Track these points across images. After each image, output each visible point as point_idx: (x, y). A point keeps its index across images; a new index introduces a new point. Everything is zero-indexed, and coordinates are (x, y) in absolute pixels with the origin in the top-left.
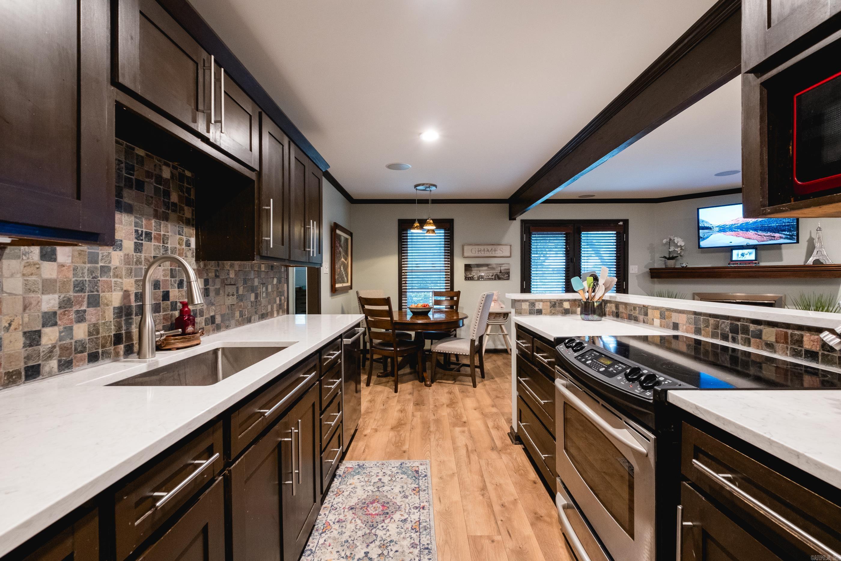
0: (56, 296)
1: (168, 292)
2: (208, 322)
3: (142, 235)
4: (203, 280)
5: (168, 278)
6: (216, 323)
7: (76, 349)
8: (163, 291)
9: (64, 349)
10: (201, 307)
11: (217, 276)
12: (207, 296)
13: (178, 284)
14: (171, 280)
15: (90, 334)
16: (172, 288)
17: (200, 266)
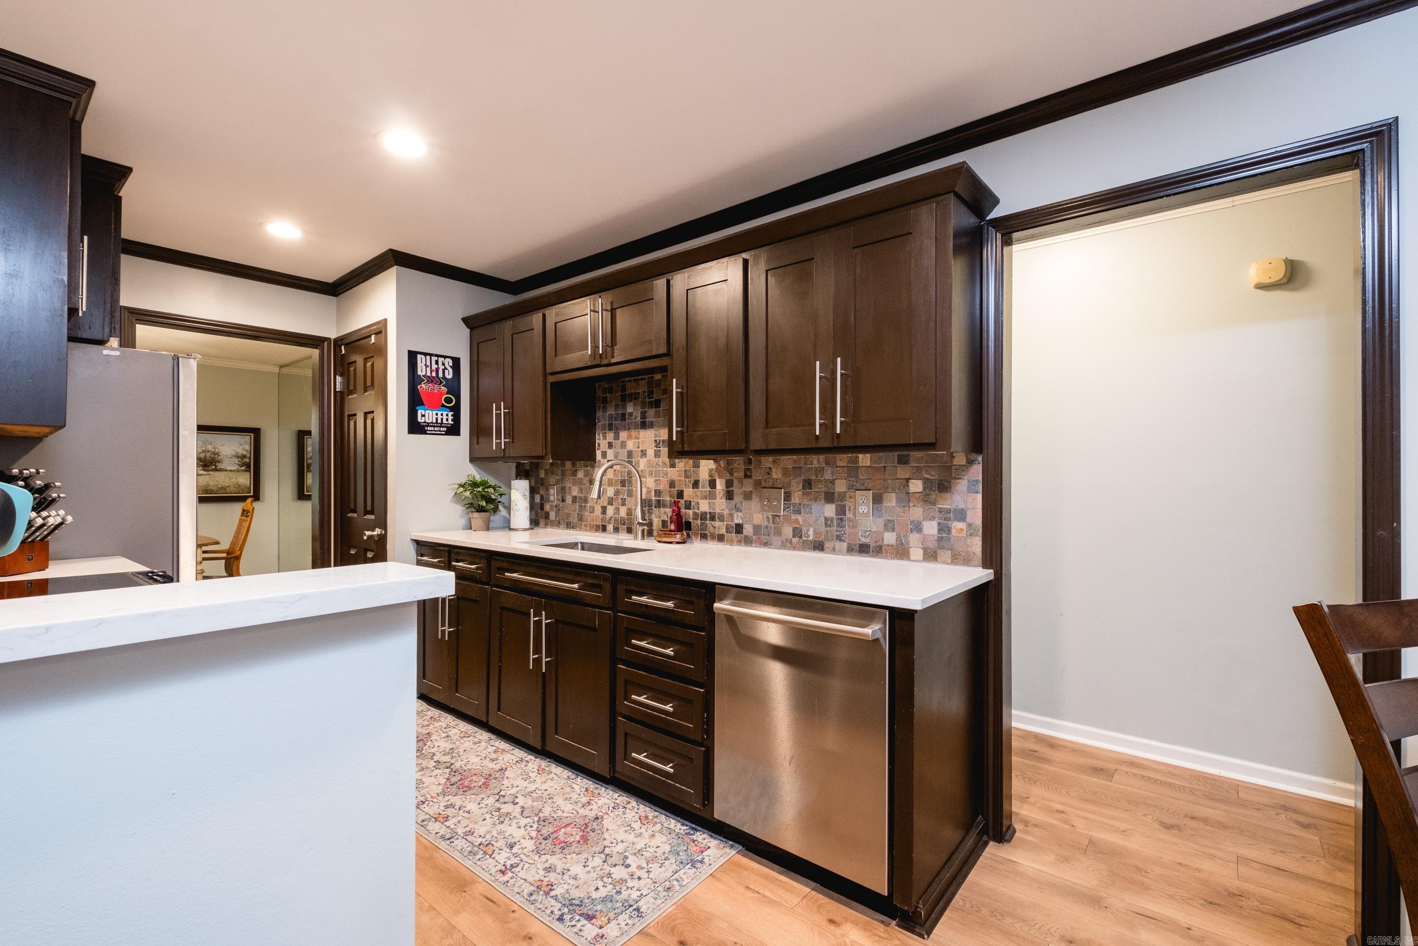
0: (613, 488)
1: (682, 491)
2: (731, 530)
3: (660, 443)
4: (724, 481)
5: (682, 478)
6: (744, 533)
7: (621, 522)
8: (678, 490)
9: (616, 520)
10: (720, 511)
11: (746, 476)
12: (730, 499)
13: (693, 485)
14: (685, 481)
15: (628, 514)
16: (686, 488)
17: (720, 465)
